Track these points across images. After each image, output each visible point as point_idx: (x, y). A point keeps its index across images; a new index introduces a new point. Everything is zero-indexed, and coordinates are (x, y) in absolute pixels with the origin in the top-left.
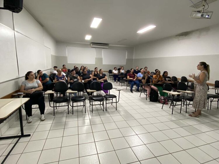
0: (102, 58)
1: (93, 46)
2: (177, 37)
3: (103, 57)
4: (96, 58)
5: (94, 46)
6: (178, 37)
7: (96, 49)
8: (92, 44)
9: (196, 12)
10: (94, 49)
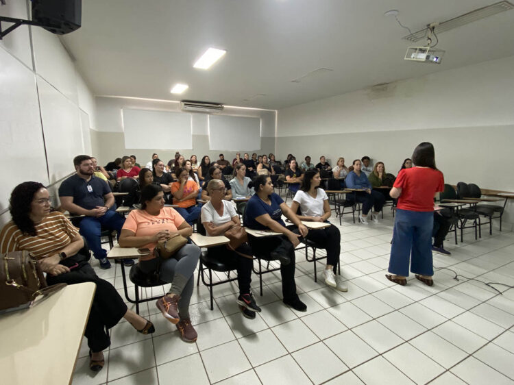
1: (186, 109)
3: (209, 134)
4: (193, 136)
5: (189, 108)
8: (183, 103)
9: (416, 49)
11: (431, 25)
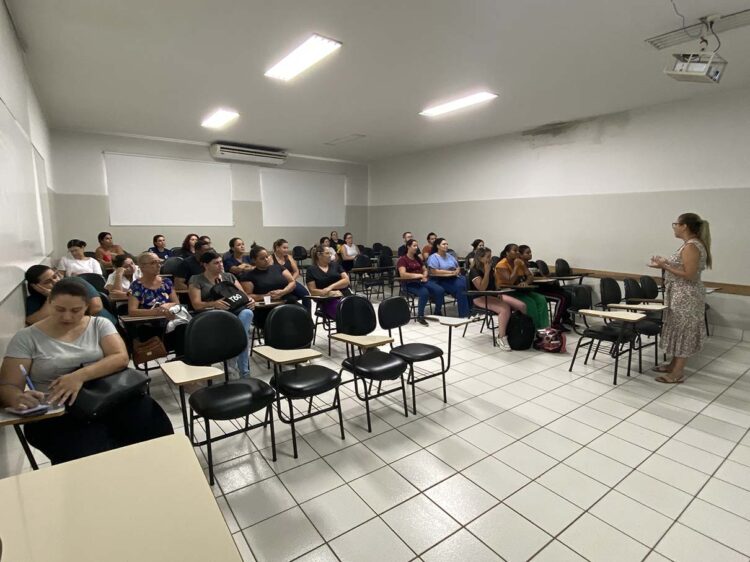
0: (260, 204)
1: (222, 156)
2: (526, 137)
3: (263, 199)
4: (234, 203)
5: (228, 155)
6: (530, 136)
7: (235, 165)
8: (219, 147)
10: (227, 165)
11: (709, 19)
